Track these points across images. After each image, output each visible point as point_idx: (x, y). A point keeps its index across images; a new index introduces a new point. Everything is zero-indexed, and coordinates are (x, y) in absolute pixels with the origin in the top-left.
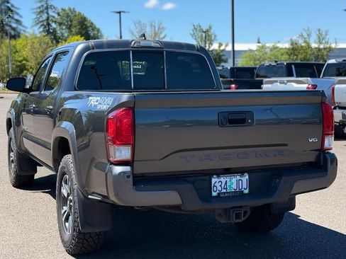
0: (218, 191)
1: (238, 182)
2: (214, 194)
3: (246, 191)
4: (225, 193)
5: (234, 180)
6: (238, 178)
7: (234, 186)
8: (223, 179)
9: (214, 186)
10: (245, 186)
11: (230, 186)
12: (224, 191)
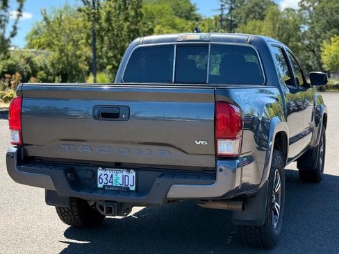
0: (103, 184)
1: (124, 177)
2: (100, 186)
3: (133, 188)
4: (109, 186)
5: (120, 175)
6: (125, 173)
7: (120, 181)
8: (109, 172)
9: (100, 178)
10: (131, 182)
11: (116, 180)
12: (110, 184)
